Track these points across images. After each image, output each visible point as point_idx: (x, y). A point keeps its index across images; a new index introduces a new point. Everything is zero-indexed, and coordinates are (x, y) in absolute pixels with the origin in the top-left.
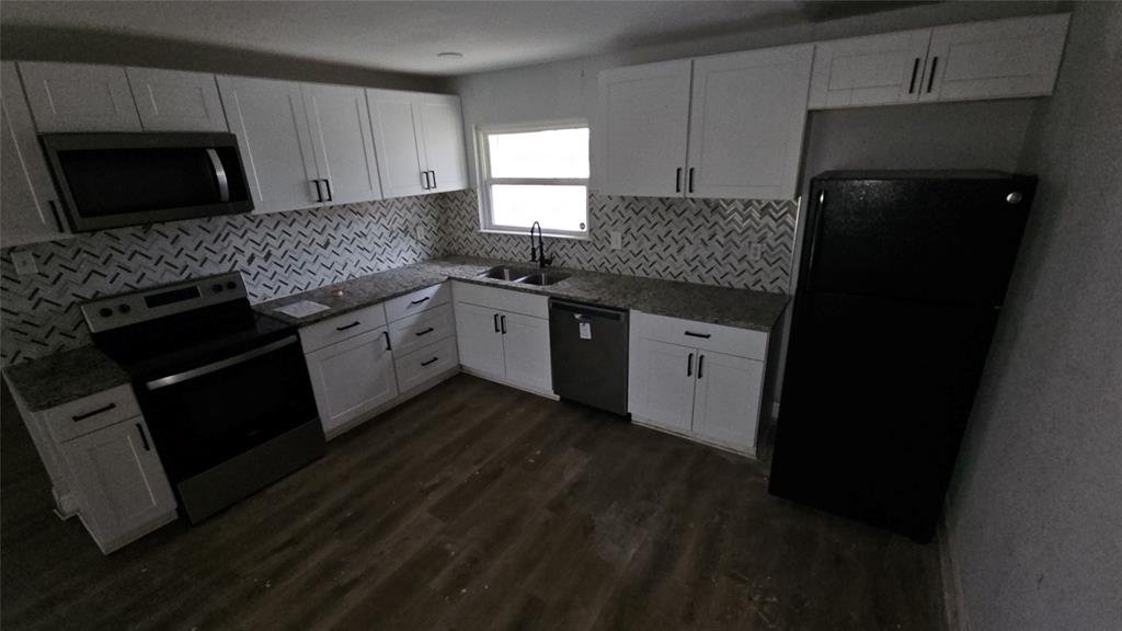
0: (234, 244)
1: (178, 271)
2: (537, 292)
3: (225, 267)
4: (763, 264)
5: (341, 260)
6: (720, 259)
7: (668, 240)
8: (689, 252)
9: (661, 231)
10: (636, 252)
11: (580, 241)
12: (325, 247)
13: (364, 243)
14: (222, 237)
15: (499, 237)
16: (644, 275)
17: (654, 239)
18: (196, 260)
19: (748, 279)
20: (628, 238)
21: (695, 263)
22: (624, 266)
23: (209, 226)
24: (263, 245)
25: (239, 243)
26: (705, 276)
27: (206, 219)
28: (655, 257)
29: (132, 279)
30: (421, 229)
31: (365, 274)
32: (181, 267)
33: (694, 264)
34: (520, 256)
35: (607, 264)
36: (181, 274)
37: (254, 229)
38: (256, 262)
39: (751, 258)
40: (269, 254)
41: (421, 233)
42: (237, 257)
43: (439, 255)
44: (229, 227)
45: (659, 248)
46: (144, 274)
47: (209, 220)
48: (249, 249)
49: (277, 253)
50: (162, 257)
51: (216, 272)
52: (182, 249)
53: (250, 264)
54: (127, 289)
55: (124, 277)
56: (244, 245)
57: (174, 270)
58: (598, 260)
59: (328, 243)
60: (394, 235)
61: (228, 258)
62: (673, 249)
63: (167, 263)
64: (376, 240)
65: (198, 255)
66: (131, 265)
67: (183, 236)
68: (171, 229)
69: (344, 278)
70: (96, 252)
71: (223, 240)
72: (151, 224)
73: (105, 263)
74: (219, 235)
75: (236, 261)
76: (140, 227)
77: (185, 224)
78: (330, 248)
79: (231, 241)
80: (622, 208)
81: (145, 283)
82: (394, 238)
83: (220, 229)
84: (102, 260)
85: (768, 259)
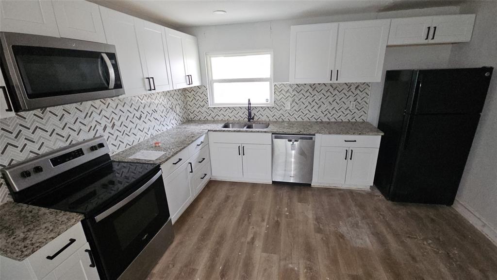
0: (95, 119)
1: (65, 139)
2: (265, 132)
3: (91, 135)
4: (356, 110)
5: (147, 126)
6: (337, 110)
7: (314, 104)
8: (323, 108)
9: (310, 99)
10: (297, 110)
11: (268, 107)
12: (140, 119)
13: (156, 115)
14: (89, 115)
15: (221, 109)
16: (302, 120)
17: (307, 104)
18: (75, 131)
19: (349, 117)
20: (294, 104)
21: (327, 112)
22: (291, 117)
23: (81, 108)
24: (110, 119)
25: (98, 118)
26: (330, 118)
27: (79, 103)
28: (307, 112)
29: (35, 147)
30: (177, 107)
31: (158, 133)
32: (66, 136)
33: (325, 113)
34: (233, 117)
35: (282, 117)
36: (67, 141)
37: (106, 109)
38: (108, 130)
39: (351, 108)
40: (114, 125)
41: (178, 109)
42: (98, 127)
43: (185, 121)
44: (92, 108)
45: (309, 107)
46: (43, 143)
47: (81, 104)
48: (104, 122)
49: (118, 124)
50: (54, 130)
51: (86, 138)
52: (66, 124)
53: (104, 132)
54: (32, 155)
55: (30, 147)
56: (101, 120)
57: (61, 138)
58: (278, 116)
59: (141, 117)
60: (168, 111)
61: (93, 128)
62: (316, 107)
63: (57, 134)
64: (161, 114)
65: (76, 127)
66: (34, 137)
67: (66, 114)
68: (58, 110)
69: (149, 136)
70: (10, 129)
71: (90, 117)
72: (46, 108)
73: (16, 137)
74: (87, 113)
75: (97, 130)
76: (39, 110)
77: (67, 107)
78: (142, 119)
79: (94, 118)
80: (291, 90)
81: (44, 150)
82: (168, 112)
83: (87, 109)
84: (14, 135)
85: (358, 108)
